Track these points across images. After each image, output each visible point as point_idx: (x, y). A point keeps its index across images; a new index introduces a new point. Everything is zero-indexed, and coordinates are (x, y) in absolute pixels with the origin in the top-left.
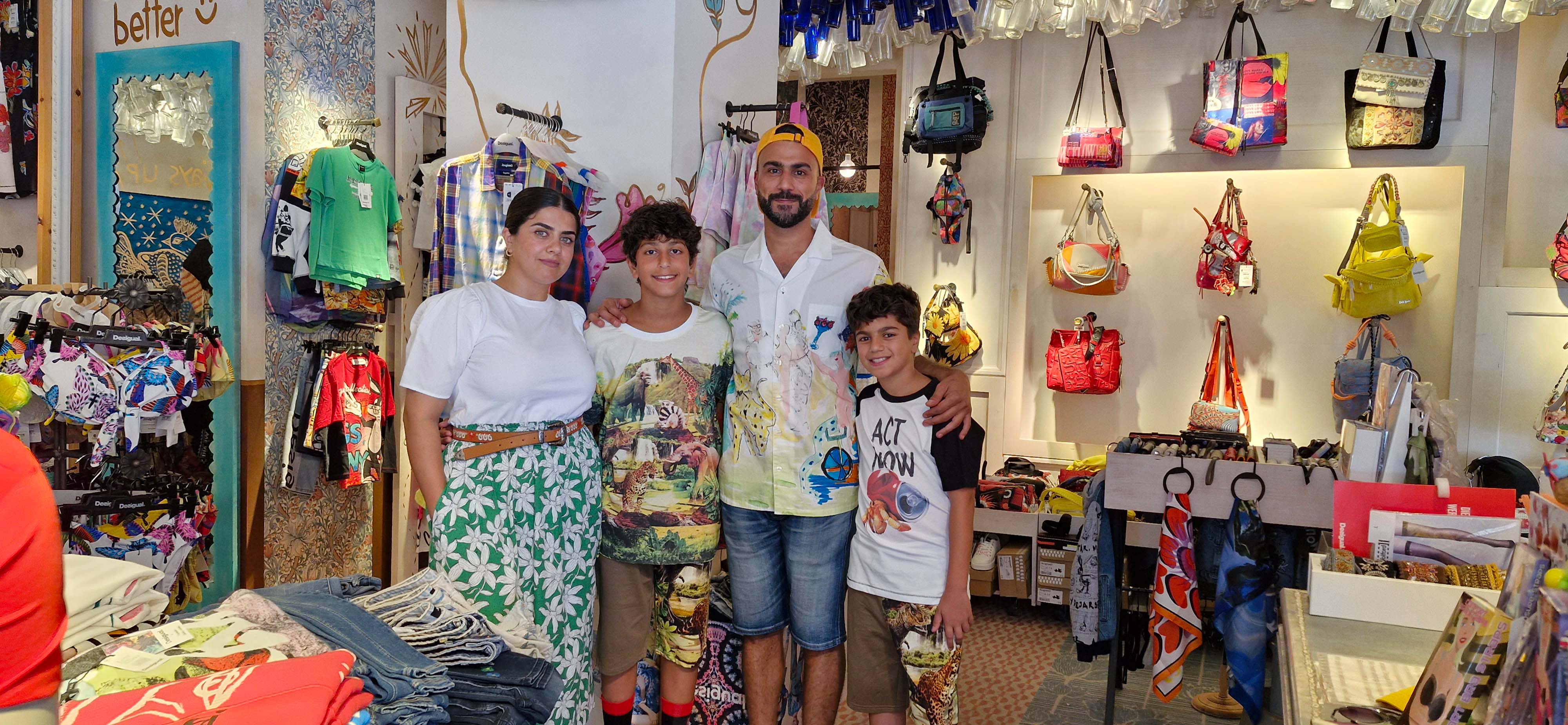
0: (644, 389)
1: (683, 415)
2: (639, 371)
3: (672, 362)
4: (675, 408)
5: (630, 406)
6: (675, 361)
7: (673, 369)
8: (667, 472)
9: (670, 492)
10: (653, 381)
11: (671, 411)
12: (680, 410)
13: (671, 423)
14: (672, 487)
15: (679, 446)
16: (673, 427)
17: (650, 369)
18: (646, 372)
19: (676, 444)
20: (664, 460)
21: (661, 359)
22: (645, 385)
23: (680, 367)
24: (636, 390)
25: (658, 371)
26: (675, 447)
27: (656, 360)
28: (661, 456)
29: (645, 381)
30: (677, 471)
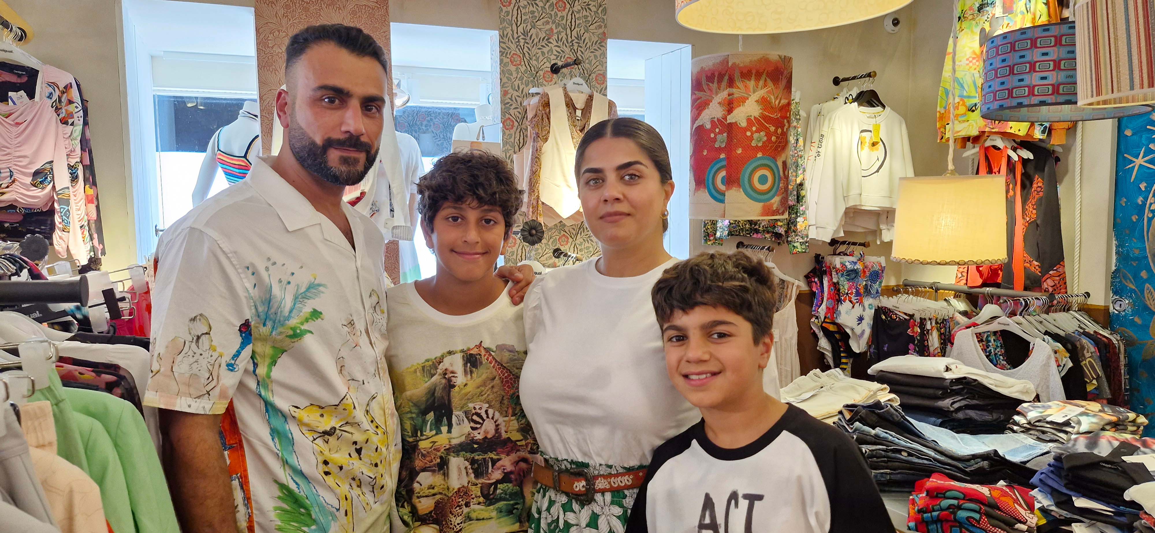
0: (449, 392)
1: (501, 420)
2: (441, 367)
3: (483, 353)
4: (491, 412)
5: (431, 416)
6: (487, 350)
7: (484, 361)
8: (486, 496)
9: (492, 522)
10: (460, 379)
11: (484, 416)
12: (497, 415)
13: (486, 432)
14: (494, 514)
15: (499, 460)
16: (489, 436)
17: (456, 363)
18: (451, 369)
19: (495, 457)
20: (481, 481)
21: (469, 349)
22: (450, 385)
23: (494, 358)
24: (438, 394)
25: (465, 365)
26: (494, 462)
27: (462, 351)
28: (477, 477)
29: (449, 380)
30: (498, 491)
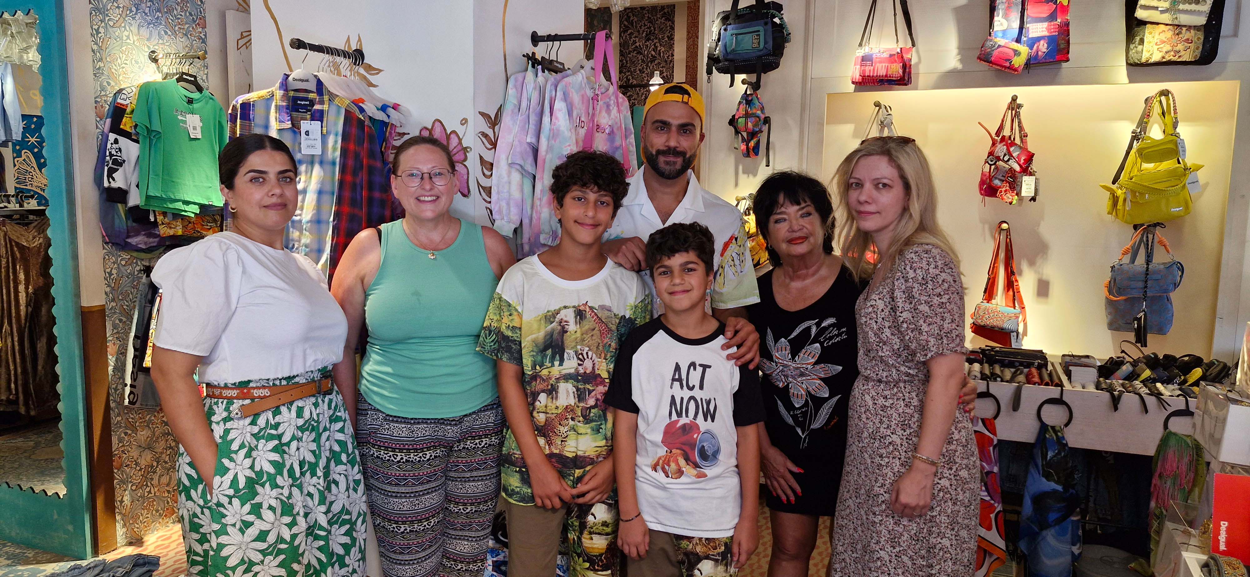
0: (563, 335)
1: (597, 360)
2: (558, 317)
3: (588, 310)
4: (590, 354)
5: (549, 352)
6: (591, 308)
7: (588, 316)
8: (584, 416)
9: (587, 436)
10: (572, 327)
11: (585, 357)
12: (594, 355)
13: (586, 369)
14: (589, 431)
15: (593, 390)
16: (588, 372)
17: (569, 316)
18: (565, 319)
19: (591, 388)
20: (582, 404)
21: (579, 306)
22: (564, 331)
23: (596, 314)
24: (555, 335)
25: (576, 317)
26: (590, 392)
27: (574, 307)
28: (579, 401)
29: (563, 327)
30: (592, 415)
